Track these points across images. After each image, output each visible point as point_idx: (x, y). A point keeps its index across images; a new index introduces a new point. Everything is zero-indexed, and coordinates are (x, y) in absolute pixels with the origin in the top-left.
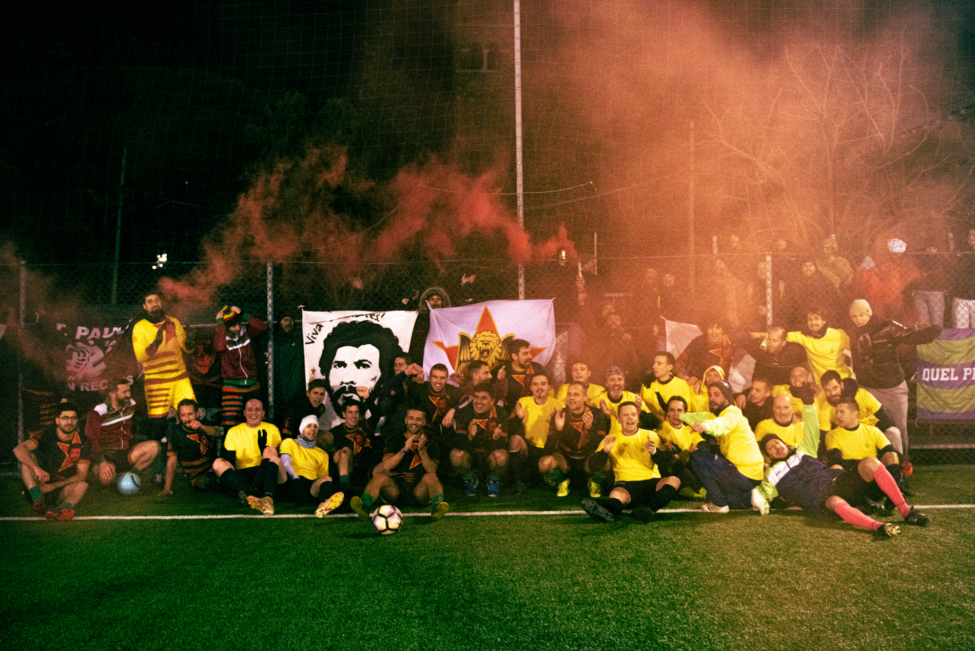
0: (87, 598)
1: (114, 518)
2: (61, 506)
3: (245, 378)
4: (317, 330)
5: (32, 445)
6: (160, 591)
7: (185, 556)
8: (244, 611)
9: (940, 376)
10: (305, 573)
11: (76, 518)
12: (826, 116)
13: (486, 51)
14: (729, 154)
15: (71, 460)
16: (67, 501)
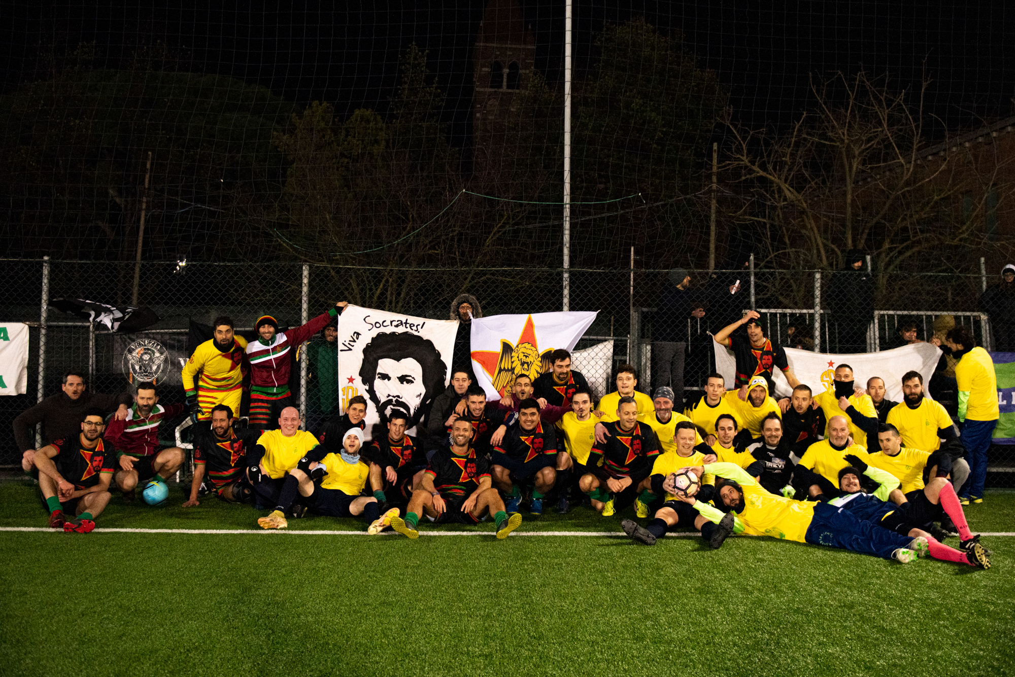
0: (110, 626)
2: (82, 516)
3: (275, 386)
4: (355, 338)
5: (52, 451)
6: (191, 619)
7: (217, 577)
8: (287, 645)
10: (350, 599)
12: (846, 141)
13: (506, 71)
14: (753, 176)
15: (94, 468)
16: (87, 511)
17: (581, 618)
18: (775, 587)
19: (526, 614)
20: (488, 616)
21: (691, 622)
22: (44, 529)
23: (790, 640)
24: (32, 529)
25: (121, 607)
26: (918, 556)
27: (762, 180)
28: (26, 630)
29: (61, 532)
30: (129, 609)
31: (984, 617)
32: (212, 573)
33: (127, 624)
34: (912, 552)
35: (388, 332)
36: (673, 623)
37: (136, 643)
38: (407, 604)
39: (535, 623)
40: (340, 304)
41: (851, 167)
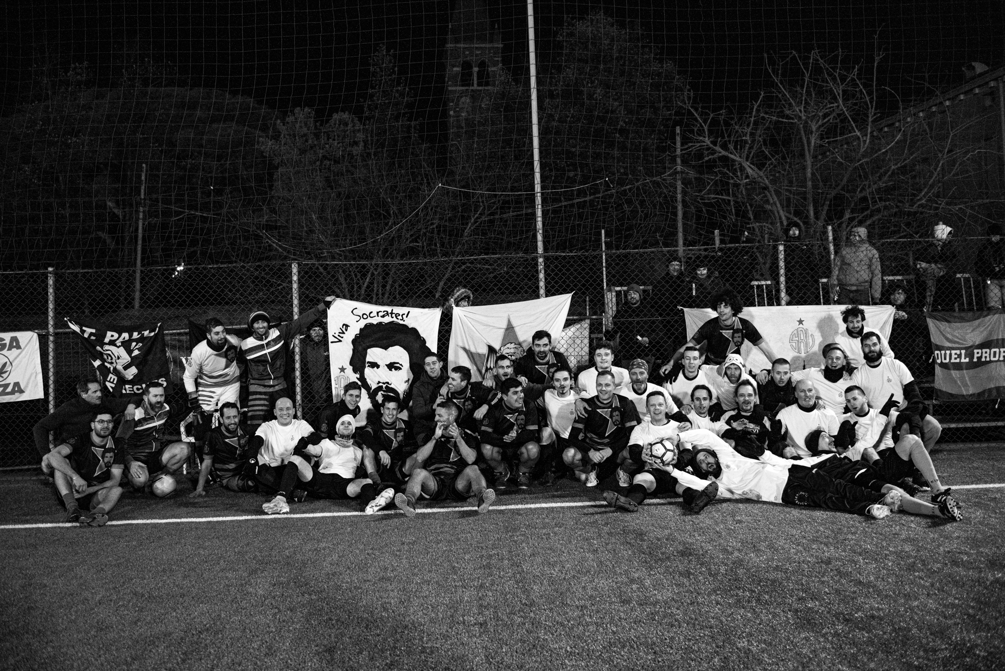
0: (126, 612)
1: (149, 521)
2: (96, 511)
3: (271, 379)
4: (344, 330)
5: (65, 450)
6: (202, 603)
7: (225, 562)
8: (293, 622)
9: (950, 359)
10: (351, 576)
11: (109, 523)
12: (804, 118)
13: (476, 69)
14: (716, 156)
15: (105, 464)
16: (101, 506)
17: (570, 584)
18: (754, 546)
19: (517, 582)
20: (481, 586)
21: (675, 584)
22: (61, 525)
23: (771, 597)
24: (49, 525)
25: (135, 594)
26: (891, 511)
27: (725, 159)
28: (46, 620)
29: (77, 527)
30: (143, 595)
31: (958, 567)
32: (220, 558)
33: (141, 610)
34: (886, 508)
35: (375, 323)
36: (657, 585)
37: (151, 628)
38: (404, 579)
39: (526, 591)
40: (329, 299)
41: (809, 143)
